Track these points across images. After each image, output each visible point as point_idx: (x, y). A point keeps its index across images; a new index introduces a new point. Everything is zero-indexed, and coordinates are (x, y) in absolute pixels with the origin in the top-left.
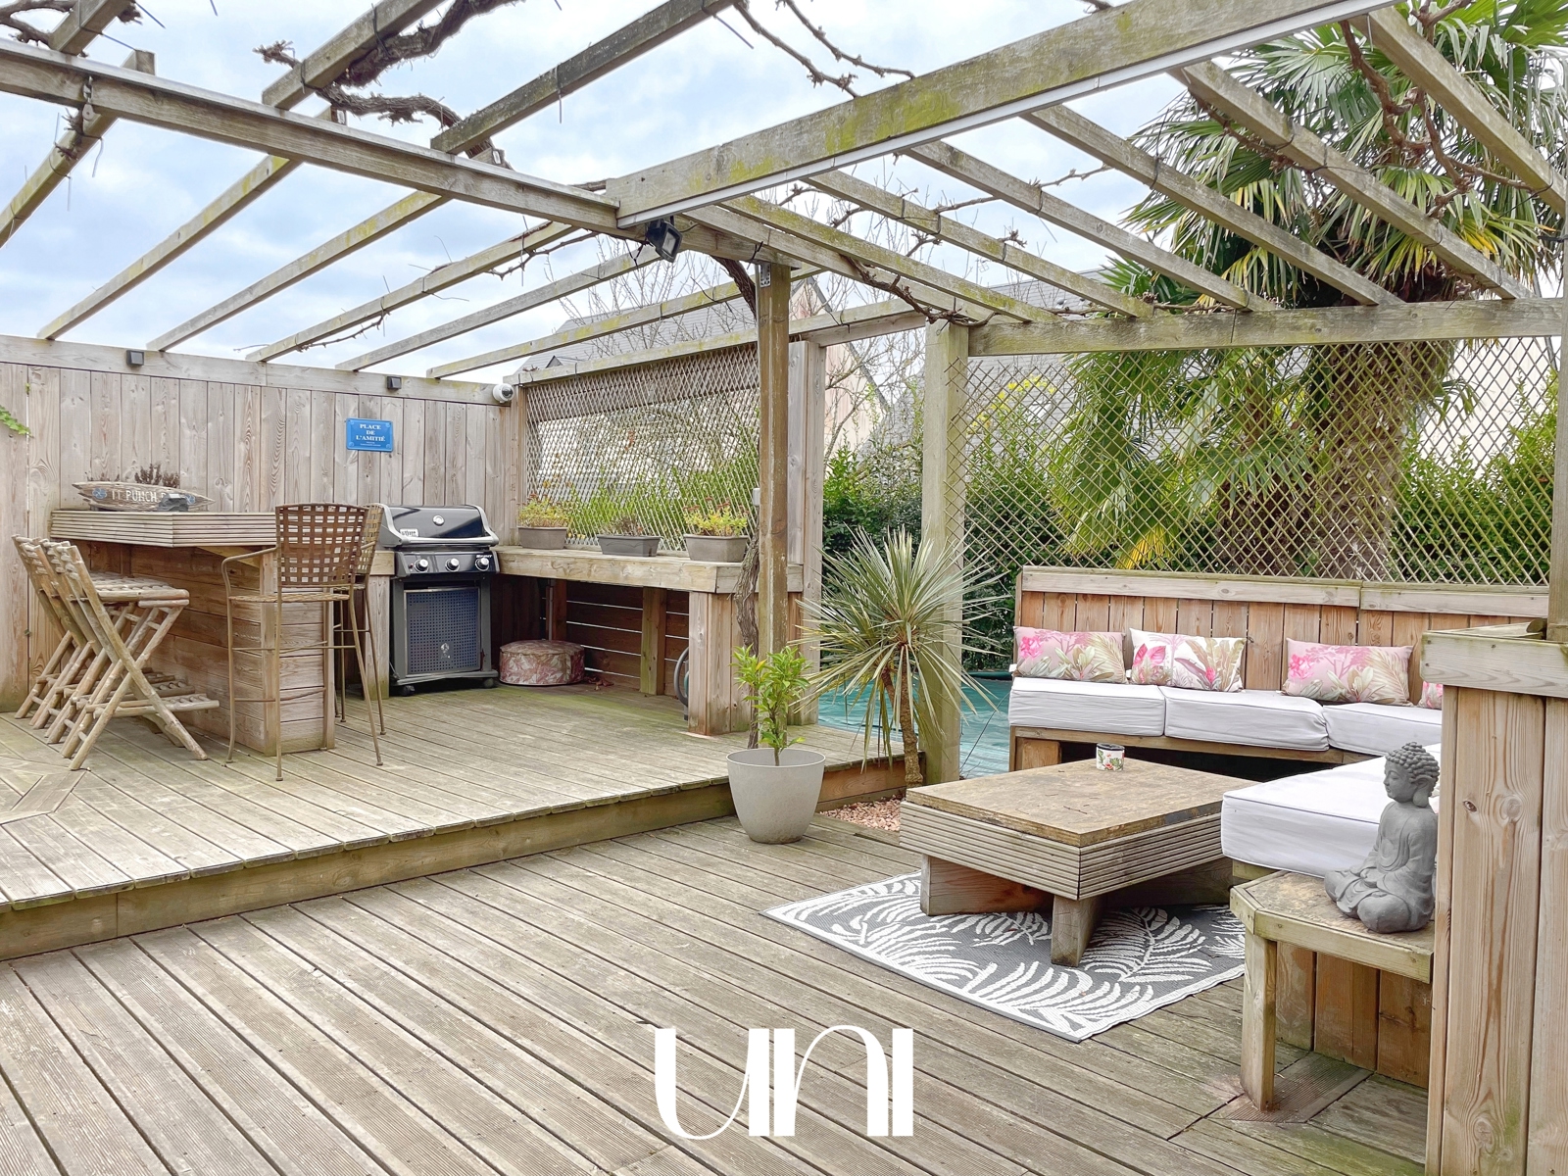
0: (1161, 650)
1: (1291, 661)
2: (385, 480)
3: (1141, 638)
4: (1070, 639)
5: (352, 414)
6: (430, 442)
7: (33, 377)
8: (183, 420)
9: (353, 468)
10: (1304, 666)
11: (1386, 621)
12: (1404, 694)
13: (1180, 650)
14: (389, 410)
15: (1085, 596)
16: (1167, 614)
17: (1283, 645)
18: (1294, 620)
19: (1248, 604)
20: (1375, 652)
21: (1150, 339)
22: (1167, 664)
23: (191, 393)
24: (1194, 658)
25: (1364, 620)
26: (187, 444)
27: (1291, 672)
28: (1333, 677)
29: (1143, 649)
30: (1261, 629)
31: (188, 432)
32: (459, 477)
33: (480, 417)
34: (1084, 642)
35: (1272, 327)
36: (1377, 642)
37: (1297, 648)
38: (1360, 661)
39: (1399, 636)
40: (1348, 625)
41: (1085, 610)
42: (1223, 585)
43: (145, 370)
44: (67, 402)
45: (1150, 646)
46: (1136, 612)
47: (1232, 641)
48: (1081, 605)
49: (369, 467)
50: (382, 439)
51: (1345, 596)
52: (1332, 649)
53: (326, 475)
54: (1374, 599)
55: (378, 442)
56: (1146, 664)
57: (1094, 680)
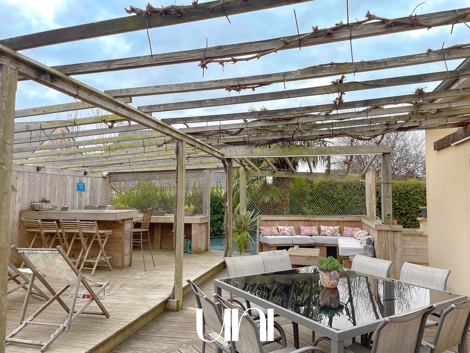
0: (284, 229)
1: (301, 230)
2: (83, 199)
3: (280, 227)
4: (270, 228)
5: (78, 182)
6: (91, 188)
7: (18, 175)
8: (47, 185)
9: (77, 196)
10: (304, 230)
11: (313, 222)
12: (318, 234)
13: (287, 229)
14: (85, 180)
15: (270, 220)
16: (282, 223)
17: (299, 227)
18: (300, 223)
19: (294, 220)
20: (313, 227)
21: (278, 175)
22: (285, 232)
23: (49, 177)
24: (289, 230)
25: (310, 222)
26: (47, 190)
27: (302, 232)
28: (309, 232)
29: (281, 230)
30: (296, 224)
31: (48, 188)
32: (96, 197)
33: (101, 180)
34: (273, 229)
35: (297, 175)
36: (312, 226)
37: (302, 227)
38: (312, 229)
39: (315, 225)
40: (307, 223)
41: (270, 223)
42: (291, 217)
43: (40, 172)
44: (25, 181)
45: (282, 228)
46: (277, 223)
47: (293, 227)
48: (269, 222)
49: (80, 195)
50: (83, 188)
51: (307, 218)
52: (307, 227)
53: (72, 198)
54: (311, 219)
55: (82, 189)
56: (282, 232)
57: (275, 235)
